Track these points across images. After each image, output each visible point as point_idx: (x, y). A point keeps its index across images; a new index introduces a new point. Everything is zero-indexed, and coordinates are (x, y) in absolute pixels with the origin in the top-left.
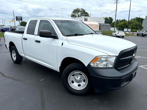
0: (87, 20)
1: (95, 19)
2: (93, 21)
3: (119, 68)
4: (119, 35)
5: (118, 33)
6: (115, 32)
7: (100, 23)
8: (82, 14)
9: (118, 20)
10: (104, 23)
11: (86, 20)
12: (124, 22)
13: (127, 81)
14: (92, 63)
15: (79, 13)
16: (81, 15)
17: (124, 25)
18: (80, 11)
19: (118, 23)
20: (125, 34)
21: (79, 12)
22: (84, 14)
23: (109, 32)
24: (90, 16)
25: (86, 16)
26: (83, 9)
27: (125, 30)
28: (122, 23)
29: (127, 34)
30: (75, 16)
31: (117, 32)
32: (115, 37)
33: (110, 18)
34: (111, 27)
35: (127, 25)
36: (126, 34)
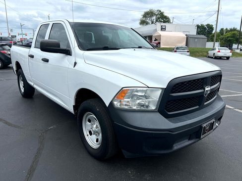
0: (165, 29)
1: (179, 27)
2: (175, 31)
3: (169, 113)
4: (220, 54)
5: (219, 52)
6: (213, 49)
7: (188, 33)
8: (159, 18)
9: (223, 29)
10: (195, 33)
11: (163, 29)
12: (233, 32)
13: (190, 139)
14: (116, 100)
15: (154, 18)
16: (157, 21)
17: (232, 37)
18: (155, 14)
19: (222, 34)
20: (231, 54)
21: (152, 16)
22: (163, 18)
23: (203, 49)
24: (171, 21)
25: (164, 22)
26: (160, 11)
27: (235, 46)
28: (229, 34)
29: (237, 53)
30: (147, 23)
31: (217, 50)
32: (212, 58)
33: (208, 25)
34: (208, 41)
35: (238, 37)
36: (234, 54)
